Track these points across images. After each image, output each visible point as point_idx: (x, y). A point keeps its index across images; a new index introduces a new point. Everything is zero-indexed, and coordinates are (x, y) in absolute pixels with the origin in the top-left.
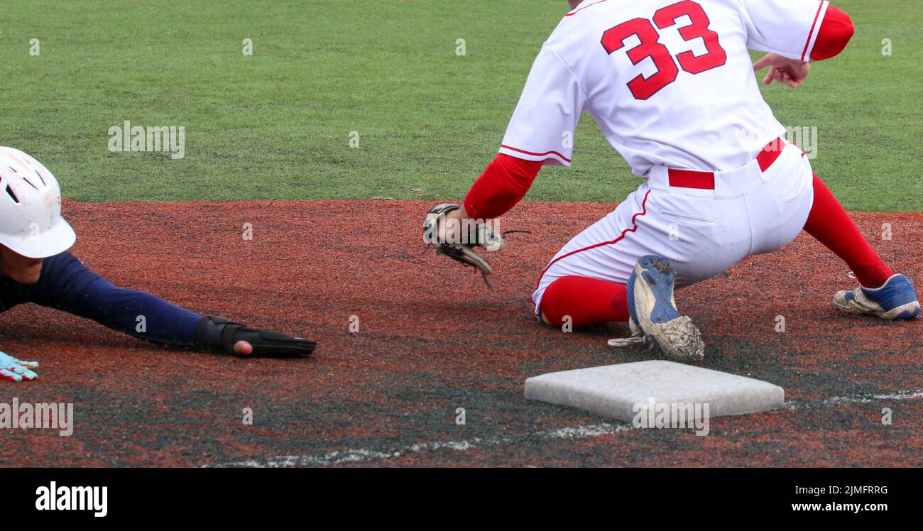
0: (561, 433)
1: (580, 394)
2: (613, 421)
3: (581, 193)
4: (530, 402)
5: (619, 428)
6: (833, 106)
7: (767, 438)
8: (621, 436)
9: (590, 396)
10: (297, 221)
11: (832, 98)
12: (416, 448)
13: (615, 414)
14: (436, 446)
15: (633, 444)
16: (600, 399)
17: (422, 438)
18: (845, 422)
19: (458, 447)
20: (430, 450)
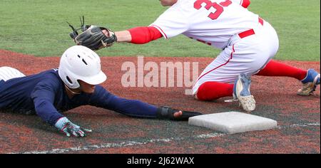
0: (201, 136)
1: (208, 123)
2: (219, 132)
3: (207, 55)
4: (190, 125)
5: (221, 134)
6: (294, 25)
7: (271, 138)
8: (221, 137)
9: (211, 123)
10: (111, 64)
11: (293, 22)
12: (151, 141)
13: (220, 130)
14: (158, 140)
15: (226, 140)
16: (215, 125)
17: (154, 138)
18: (298, 133)
19: (166, 141)
20: (156, 142)
